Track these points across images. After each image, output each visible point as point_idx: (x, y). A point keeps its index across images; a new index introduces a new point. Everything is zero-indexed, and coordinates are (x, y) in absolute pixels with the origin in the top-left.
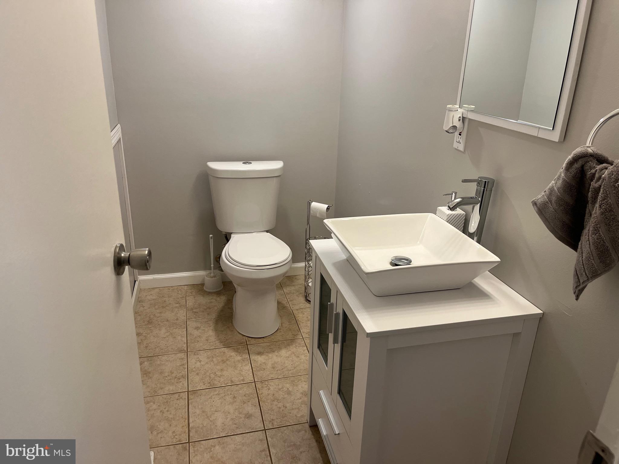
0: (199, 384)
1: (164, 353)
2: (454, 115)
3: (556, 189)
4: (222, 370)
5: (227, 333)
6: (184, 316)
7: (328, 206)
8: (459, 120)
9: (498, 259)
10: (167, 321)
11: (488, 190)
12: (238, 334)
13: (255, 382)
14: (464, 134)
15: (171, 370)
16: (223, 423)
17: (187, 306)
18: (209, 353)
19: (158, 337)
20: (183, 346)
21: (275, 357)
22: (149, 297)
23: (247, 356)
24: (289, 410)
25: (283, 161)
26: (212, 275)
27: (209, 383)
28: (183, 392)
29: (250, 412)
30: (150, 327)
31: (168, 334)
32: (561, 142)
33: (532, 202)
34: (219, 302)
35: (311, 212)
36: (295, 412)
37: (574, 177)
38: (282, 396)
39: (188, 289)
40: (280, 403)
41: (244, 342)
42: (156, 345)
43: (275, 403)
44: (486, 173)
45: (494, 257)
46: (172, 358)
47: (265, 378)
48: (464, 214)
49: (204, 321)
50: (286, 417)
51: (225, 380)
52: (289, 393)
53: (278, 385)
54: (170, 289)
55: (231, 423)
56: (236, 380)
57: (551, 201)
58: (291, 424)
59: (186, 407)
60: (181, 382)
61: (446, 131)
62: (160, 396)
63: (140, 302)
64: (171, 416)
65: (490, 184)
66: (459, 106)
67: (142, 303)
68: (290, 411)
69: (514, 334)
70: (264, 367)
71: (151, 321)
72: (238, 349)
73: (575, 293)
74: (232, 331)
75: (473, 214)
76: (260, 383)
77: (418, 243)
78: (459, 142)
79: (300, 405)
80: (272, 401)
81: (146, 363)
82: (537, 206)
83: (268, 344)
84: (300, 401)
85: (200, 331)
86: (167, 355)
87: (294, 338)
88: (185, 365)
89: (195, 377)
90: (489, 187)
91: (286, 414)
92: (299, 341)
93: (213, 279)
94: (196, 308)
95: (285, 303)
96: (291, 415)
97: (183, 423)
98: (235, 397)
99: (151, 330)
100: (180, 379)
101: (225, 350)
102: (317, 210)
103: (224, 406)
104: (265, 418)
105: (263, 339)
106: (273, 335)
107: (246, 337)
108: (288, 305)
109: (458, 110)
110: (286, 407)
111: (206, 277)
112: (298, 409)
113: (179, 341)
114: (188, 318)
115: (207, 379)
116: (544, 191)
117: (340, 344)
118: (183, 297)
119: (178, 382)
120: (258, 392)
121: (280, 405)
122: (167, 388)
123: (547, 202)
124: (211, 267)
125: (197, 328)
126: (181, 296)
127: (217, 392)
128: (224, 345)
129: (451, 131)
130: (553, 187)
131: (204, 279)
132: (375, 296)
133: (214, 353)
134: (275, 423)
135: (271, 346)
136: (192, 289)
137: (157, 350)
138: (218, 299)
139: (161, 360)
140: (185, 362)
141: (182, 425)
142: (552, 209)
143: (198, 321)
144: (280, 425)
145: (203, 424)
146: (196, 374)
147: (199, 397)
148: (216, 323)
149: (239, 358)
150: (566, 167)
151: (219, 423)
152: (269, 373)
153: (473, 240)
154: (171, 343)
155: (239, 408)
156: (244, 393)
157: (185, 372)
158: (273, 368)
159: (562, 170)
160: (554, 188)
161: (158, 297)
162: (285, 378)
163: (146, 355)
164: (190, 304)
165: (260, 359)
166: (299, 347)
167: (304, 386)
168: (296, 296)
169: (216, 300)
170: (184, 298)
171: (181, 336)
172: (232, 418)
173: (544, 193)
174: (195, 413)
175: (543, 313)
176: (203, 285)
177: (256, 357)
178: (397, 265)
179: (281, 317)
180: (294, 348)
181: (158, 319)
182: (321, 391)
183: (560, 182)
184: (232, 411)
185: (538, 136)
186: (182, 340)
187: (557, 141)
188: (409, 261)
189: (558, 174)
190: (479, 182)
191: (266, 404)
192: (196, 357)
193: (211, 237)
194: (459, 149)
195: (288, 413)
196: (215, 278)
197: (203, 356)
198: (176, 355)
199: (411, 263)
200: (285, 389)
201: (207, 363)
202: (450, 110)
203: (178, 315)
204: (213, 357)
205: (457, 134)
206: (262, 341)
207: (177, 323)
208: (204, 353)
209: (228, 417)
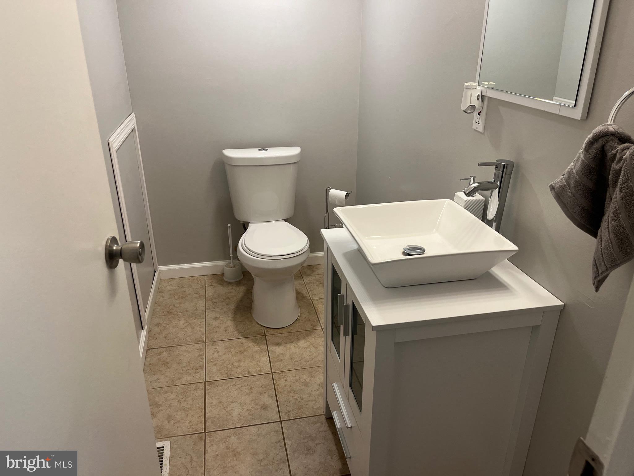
0: (217, 375)
1: (182, 343)
2: (472, 94)
3: (574, 172)
4: (239, 361)
5: (245, 323)
6: (204, 306)
7: (347, 193)
8: (478, 99)
9: (516, 248)
10: (187, 311)
11: (507, 173)
12: (256, 324)
13: (272, 373)
14: (483, 113)
15: (189, 360)
16: (239, 414)
17: (206, 297)
18: (227, 344)
19: (177, 328)
20: (202, 337)
21: (293, 348)
22: (168, 288)
23: (265, 347)
24: (305, 402)
25: (300, 147)
26: (231, 265)
27: (227, 373)
28: (200, 382)
29: (267, 403)
30: (169, 317)
31: (187, 324)
32: (584, 120)
33: (550, 186)
34: (238, 292)
35: (330, 199)
36: (311, 404)
37: (594, 158)
38: (299, 387)
39: (208, 279)
40: (297, 395)
41: (263, 332)
42: (175, 336)
43: (292, 394)
44: (506, 155)
45: (512, 246)
46: (190, 348)
47: (282, 369)
48: (483, 199)
49: (223, 311)
50: (303, 409)
51: (242, 371)
52: (306, 384)
53: (296, 376)
54: (191, 279)
55: (247, 414)
56: (253, 371)
57: (569, 185)
58: (307, 416)
59: (202, 397)
60: (198, 372)
61: (465, 111)
62: (178, 386)
63: (160, 293)
64: (188, 406)
65: (509, 167)
66: (477, 84)
67: (162, 294)
68: (307, 403)
69: (533, 326)
70: (281, 358)
71: (170, 312)
72: (256, 340)
73: (594, 284)
74: (251, 321)
75: (492, 200)
76: (278, 374)
77: (434, 231)
78: (478, 123)
79: (317, 397)
80: (289, 393)
81: (164, 353)
82: (554, 191)
83: (286, 335)
84: (317, 392)
85: (218, 321)
86: (185, 346)
87: (312, 328)
88: (204, 356)
89: (213, 368)
90: (509, 170)
91: (302, 406)
92: (318, 332)
93: (233, 269)
94: (215, 299)
95: (304, 293)
96: (307, 406)
97: (200, 413)
98: (251, 388)
99: (170, 320)
100: (197, 370)
101: (244, 340)
102: (336, 197)
103: (240, 397)
104: (281, 410)
105: (281, 330)
106: (291, 325)
107: (265, 328)
108: (308, 295)
109: (476, 88)
110: (303, 399)
111: (227, 267)
112: (315, 400)
113: (197, 332)
114: (207, 309)
115: (225, 369)
116: (562, 175)
117: (350, 337)
118: (202, 287)
119: (195, 373)
120: (275, 383)
121: (297, 396)
122: (185, 379)
123: (565, 186)
124: (230, 257)
125: (216, 319)
126: (201, 286)
127: (234, 383)
128: (242, 335)
129: (469, 111)
130: (571, 169)
131: (223, 270)
132: (385, 288)
133: (232, 344)
134: (292, 415)
135: (290, 336)
136: (212, 279)
137: (176, 340)
138: (238, 289)
139: (180, 350)
140: (203, 353)
141: (198, 415)
142: (570, 194)
143: (217, 311)
144: (296, 417)
145: (219, 415)
146: (214, 364)
147: (216, 388)
148: (235, 313)
149: (257, 349)
150: (585, 148)
151: (235, 414)
152: (287, 364)
153: (492, 228)
154: (190, 334)
155: (255, 399)
156: (261, 384)
157: (202, 363)
158: (291, 359)
159: (582, 151)
160: (573, 171)
161: (178, 287)
162: (303, 369)
163: (165, 345)
164: (209, 294)
165: (278, 350)
166: (318, 338)
167: (320, 378)
168: (317, 286)
169: (236, 291)
170: (204, 288)
171: (199, 327)
172: (248, 409)
173: (563, 176)
174: (212, 403)
175: (564, 305)
176: (223, 275)
177: (274, 348)
178: (409, 255)
179: (300, 307)
180: (313, 338)
181: (178, 309)
182: (334, 384)
183: (579, 163)
184: (248, 402)
185: (560, 114)
186: (200, 331)
187: (579, 119)
188: (423, 251)
189: (577, 156)
190: (497, 166)
191: (282, 396)
192: (214, 347)
193: (229, 226)
194: (478, 130)
195: (304, 404)
196: (235, 268)
197: (221, 347)
198: (195, 345)
199: (425, 253)
200: (302, 380)
201: (225, 354)
202: (468, 88)
203: (198, 305)
204: (231, 348)
205: (476, 113)
206: (281, 332)
207: (196, 314)
208: (222, 344)
209: (244, 407)
